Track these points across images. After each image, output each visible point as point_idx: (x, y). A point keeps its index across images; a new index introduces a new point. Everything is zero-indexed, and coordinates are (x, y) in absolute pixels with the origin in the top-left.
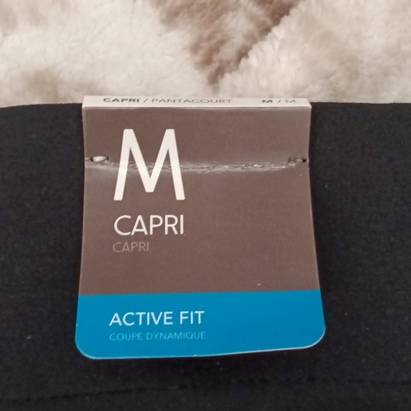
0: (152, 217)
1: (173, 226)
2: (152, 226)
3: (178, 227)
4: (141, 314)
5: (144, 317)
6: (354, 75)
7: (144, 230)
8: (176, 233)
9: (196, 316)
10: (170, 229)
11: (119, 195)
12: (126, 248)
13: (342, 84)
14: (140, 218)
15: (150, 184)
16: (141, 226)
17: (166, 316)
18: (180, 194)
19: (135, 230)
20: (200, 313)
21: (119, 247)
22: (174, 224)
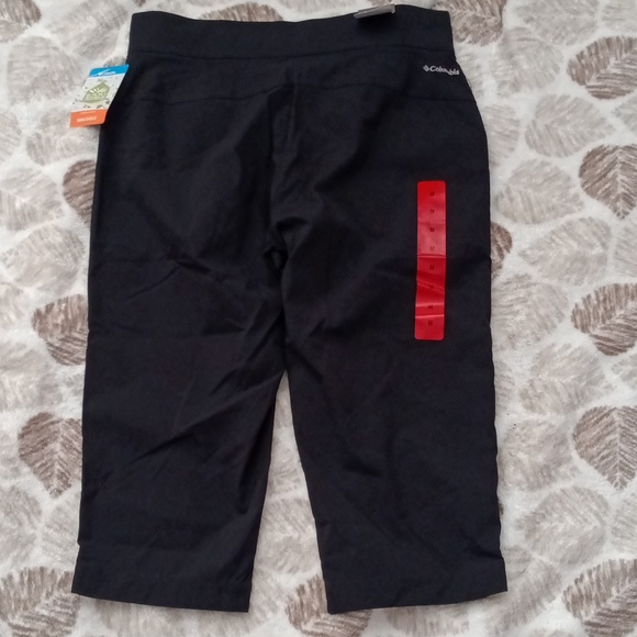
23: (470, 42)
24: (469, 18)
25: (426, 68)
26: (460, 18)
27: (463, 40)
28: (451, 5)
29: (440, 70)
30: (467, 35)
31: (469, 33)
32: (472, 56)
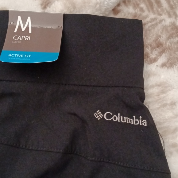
0: (23, 36)
1: (27, 38)
2: (22, 38)
3: (28, 39)
4: (16, 55)
5: (17, 55)
6: (74, 7)
7: (20, 39)
8: (28, 40)
9: (29, 56)
10: (26, 39)
11: (15, 31)
12: (15, 42)
13: (72, 10)
14: (20, 36)
15: (23, 29)
16: (19, 38)
17: (22, 56)
18: (30, 32)
19: (18, 39)
20: (30, 55)
21: (14, 42)
22: (28, 38)
23: (163, 65)
24: (165, 28)
25: (98, 115)
26: (154, 26)
27: (155, 60)
28: (143, 5)
29: (118, 118)
30: (160, 54)
31: (163, 51)
32: (164, 87)
